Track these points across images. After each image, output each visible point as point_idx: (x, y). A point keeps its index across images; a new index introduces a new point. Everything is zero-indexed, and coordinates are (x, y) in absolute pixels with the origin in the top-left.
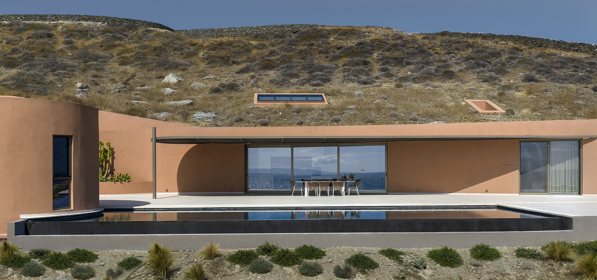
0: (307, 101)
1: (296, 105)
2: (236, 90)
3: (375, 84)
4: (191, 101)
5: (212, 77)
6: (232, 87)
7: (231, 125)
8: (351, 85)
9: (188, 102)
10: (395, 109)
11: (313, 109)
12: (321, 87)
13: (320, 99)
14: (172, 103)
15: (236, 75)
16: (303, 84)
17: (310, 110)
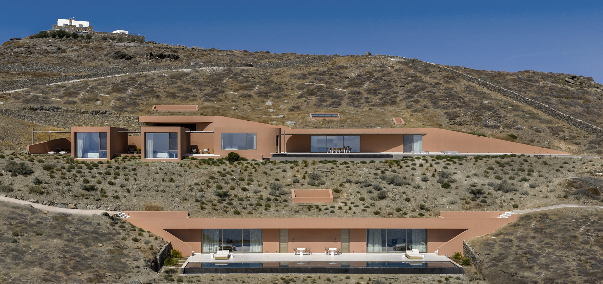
0: (332, 117)
1: (327, 119)
2: (300, 109)
3: (361, 108)
4: (283, 116)
5: (287, 102)
6: (298, 108)
7: (303, 128)
8: (350, 108)
9: (282, 116)
10: (365, 121)
11: (334, 121)
12: (337, 108)
13: (337, 115)
14: (276, 117)
15: (297, 100)
16: (329, 107)
17: (333, 121)
